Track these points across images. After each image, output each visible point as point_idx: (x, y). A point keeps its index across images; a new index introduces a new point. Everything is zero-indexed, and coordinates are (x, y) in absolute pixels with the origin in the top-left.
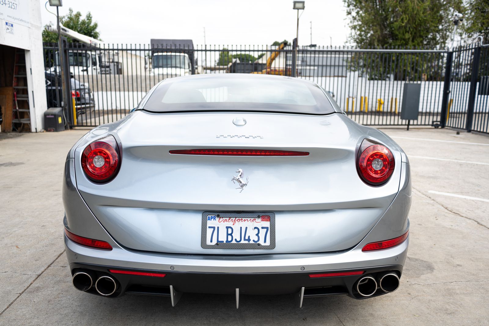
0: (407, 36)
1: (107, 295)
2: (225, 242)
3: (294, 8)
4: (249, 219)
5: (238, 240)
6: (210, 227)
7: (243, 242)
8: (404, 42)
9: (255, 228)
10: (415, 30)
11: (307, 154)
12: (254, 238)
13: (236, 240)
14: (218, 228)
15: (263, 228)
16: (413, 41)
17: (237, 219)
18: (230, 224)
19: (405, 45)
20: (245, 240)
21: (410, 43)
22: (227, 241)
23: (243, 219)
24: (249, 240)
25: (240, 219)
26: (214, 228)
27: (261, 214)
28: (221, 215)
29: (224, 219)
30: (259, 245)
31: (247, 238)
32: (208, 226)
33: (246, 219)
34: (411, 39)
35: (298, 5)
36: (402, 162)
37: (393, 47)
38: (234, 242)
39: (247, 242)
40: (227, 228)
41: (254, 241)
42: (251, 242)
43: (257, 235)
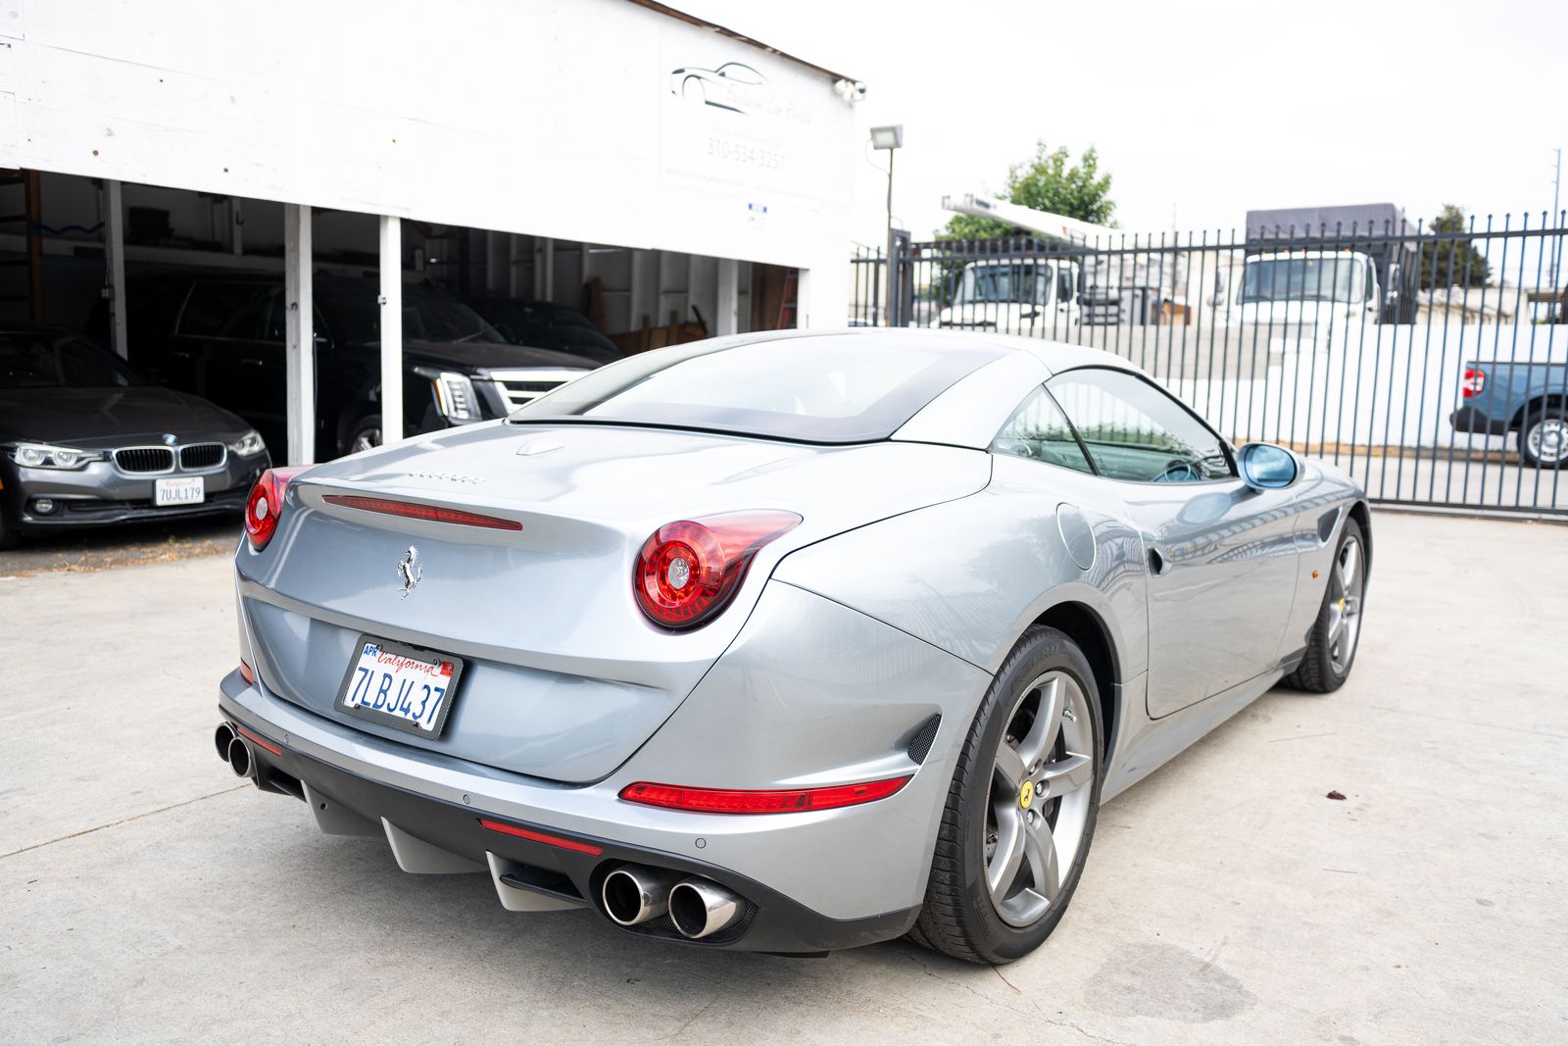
2: (371, 707)
4: (424, 665)
5: (392, 707)
6: (361, 669)
7: (398, 713)
9: (426, 687)
11: (516, 526)
12: (416, 708)
13: (389, 704)
14: (373, 672)
15: (437, 689)
17: (407, 660)
18: (390, 669)
20: (402, 709)
22: (375, 705)
23: (416, 662)
24: (407, 711)
25: (412, 661)
26: (366, 671)
27: (445, 658)
28: (386, 645)
29: (389, 656)
30: (417, 725)
31: (405, 706)
32: (359, 666)
33: (419, 663)
36: (770, 577)
38: (384, 709)
39: (401, 714)
40: (386, 676)
41: (414, 714)
42: (409, 717)
43: (424, 703)
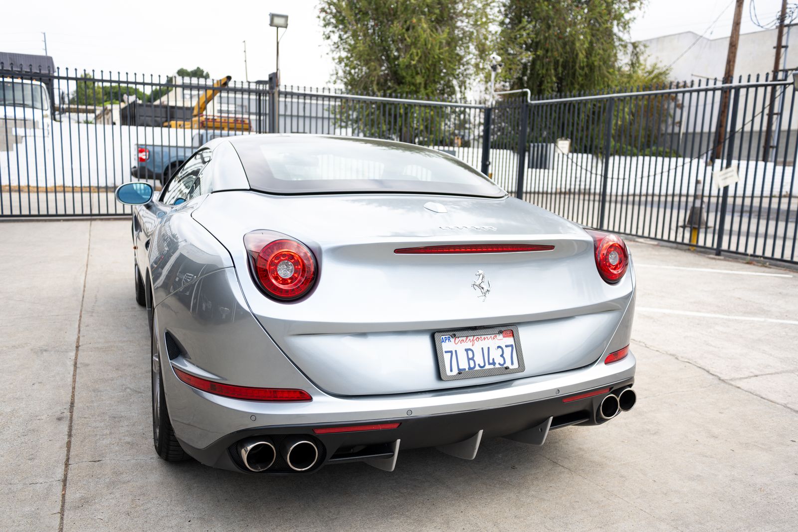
0: (419, 79)
1: (304, 469)
2: (467, 370)
3: (272, 24)
4: (489, 336)
5: (482, 365)
6: (446, 352)
7: (488, 367)
8: (414, 89)
9: (499, 347)
10: (428, 73)
11: (552, 247)
12: (499, 360)
13: (479, 365)
14: (456, 351)
15: (507, 346)
16: (425, 88)
17: (475, 337)
18: (468, 345)
19: (415, 93)
20: (489, 364)
21: (422, 89)
22: (470, 368)
23: (483, 337)
24: (494, 363)
25: (479, 337)
26: (451, 352)
27: (503, 329)
28: (457, 333)
29: (461, 339)
30: (507, 368)
31: (491, 361)
32: (444, 350)
33: (485, 336)
34: (423, 85)
35: (277, 21)
37: (399, 95)
38: (477, 368)
39: (492, 367)
40: (467, 350)
41: (499, 364)
42: (497, 366)
43: (502, 356)
